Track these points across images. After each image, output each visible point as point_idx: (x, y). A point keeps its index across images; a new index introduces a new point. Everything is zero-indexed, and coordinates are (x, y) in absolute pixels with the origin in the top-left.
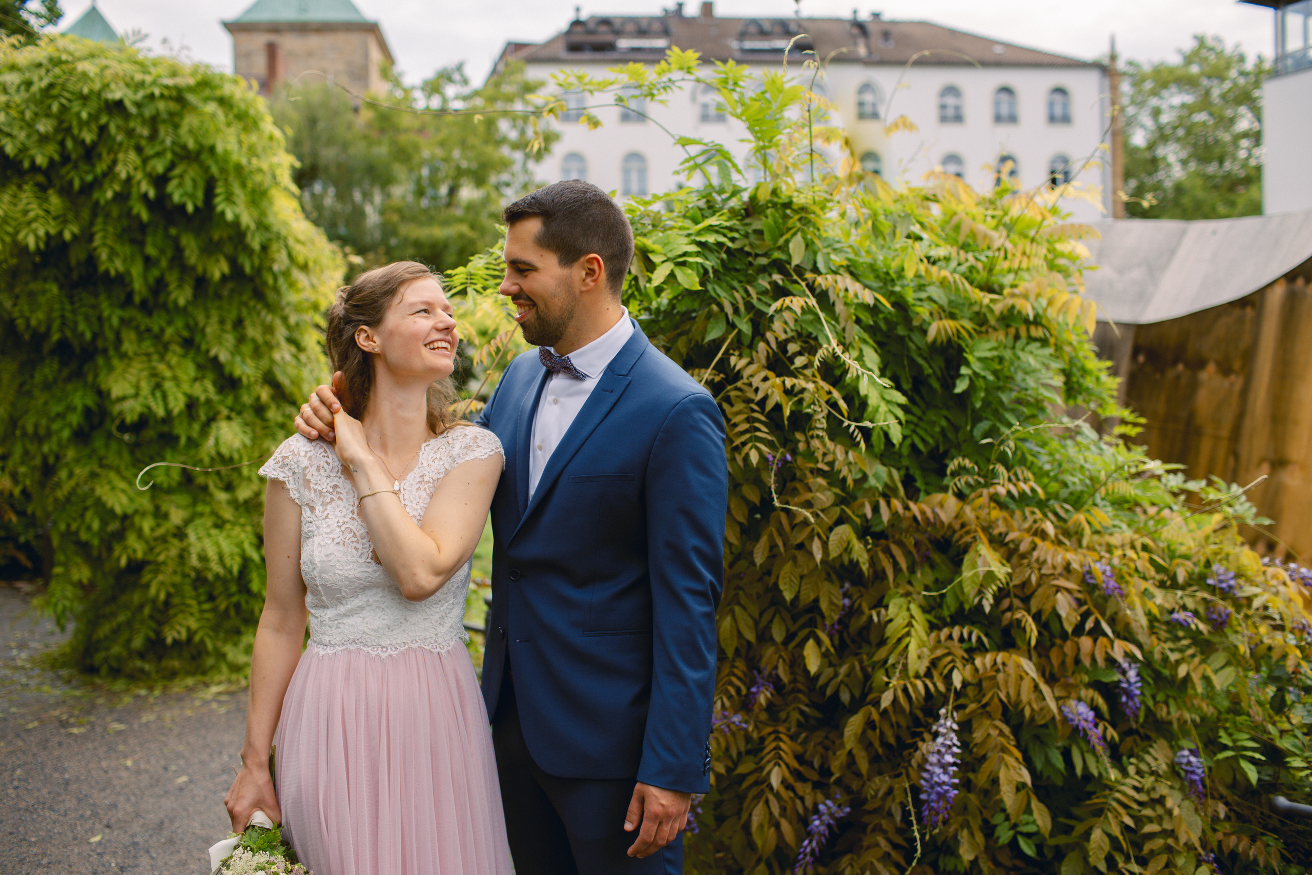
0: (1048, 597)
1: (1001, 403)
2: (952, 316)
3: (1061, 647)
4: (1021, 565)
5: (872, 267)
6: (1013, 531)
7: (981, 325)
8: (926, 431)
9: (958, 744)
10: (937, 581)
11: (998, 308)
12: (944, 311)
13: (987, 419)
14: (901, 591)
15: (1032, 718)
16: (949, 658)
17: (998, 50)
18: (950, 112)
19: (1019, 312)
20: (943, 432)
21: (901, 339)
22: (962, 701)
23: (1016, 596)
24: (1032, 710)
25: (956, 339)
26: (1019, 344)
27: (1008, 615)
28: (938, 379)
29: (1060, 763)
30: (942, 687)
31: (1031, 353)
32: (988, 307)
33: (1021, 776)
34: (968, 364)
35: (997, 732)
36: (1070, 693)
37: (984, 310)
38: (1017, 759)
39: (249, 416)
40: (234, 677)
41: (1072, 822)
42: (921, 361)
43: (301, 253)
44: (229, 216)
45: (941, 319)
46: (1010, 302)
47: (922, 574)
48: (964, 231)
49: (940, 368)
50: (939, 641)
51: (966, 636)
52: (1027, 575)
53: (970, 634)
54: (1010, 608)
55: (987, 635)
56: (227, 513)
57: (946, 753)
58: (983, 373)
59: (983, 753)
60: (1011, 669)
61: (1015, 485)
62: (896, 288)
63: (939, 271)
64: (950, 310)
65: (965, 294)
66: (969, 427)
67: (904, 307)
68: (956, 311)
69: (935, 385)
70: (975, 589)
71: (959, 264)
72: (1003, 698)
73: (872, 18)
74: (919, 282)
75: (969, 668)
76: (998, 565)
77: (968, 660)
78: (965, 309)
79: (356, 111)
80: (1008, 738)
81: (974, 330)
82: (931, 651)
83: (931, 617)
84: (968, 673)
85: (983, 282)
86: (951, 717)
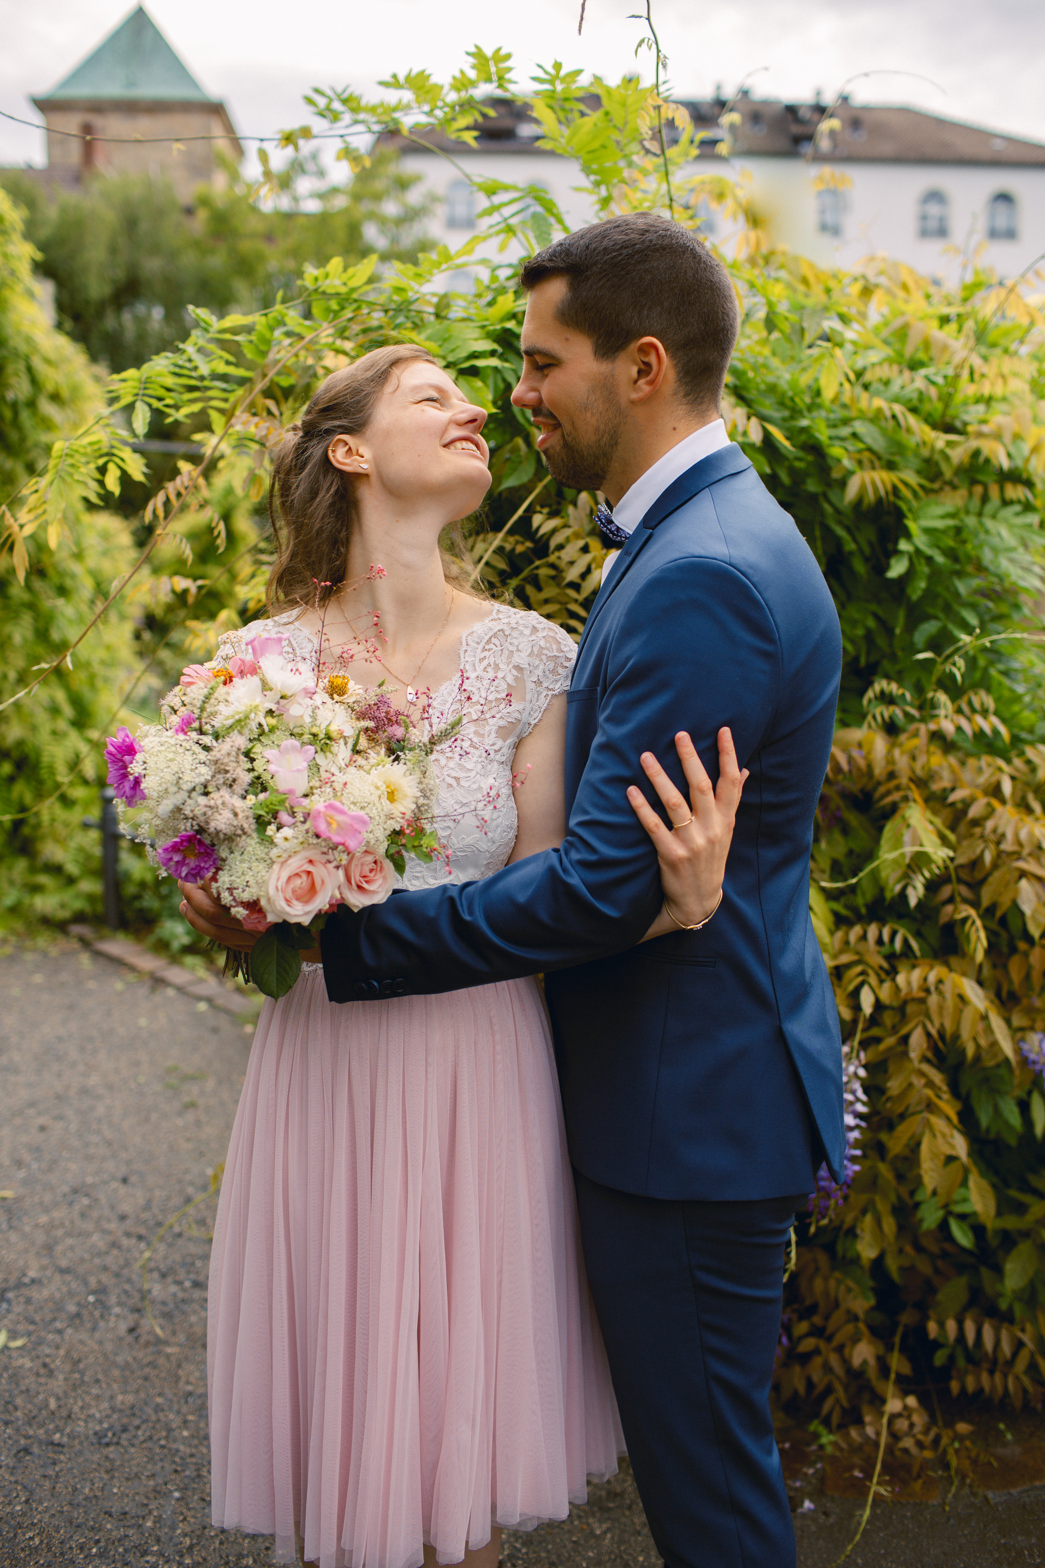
0: (1007, 885)
1: (957, 594)
2: (891, 466)
3: (1026, 955)
4: (971, 835)
5: (772, 389)
6: (962, 787)
7: (932, 480)
9: (864, 1097)
10: (850, 852)
11: (959, 454)
12: (879, 458)
13: (936, 618)
15: (977, 1058)
16: (858, 969)
17: (999, 145)
18: (933, 224)
19: (987, 461)
20: (869, 637)
21: (813, 498)
22: (875, 1032)
23: (960, 881)
24: (978, 1046)
25: (892, 498)
26: (989, 508)
27: (949, 908)
28: (866, 560)
29: (1014, 1118)
31: (1006, 521)
32: (942, 452)
33: (953, 1146)
34: (908, 536)
35: (923, 1081)
36: (1034, 1021)
37: (937, 457)
38: (948, 1119)
41: (1026, 1198)
42: (840, 532)
43: (51, 377)
45: (873, 468)
46: (974, 444)
47: (829, 843)
48: (914, 339)
49: (871, 544)
50: (847, 942)
51: (886, 937)
52: (978, 851)
53: (894, 934)
54: (951, 900)
55: (918, 935)
58: (929, 552)
59: (900, 1109)
60: (947, 988)
61: (969, 719)
62: (804, 423)
63: (871, 398)
64: (886, 456)
65: (909, 430)
66: (898, 631)
67: (815, 449)
68: (897, 459)
69: (860, 567)
70: (899, 873)
71: (903, 387)
72: (934, 1032)
73: (840, 102)
74: (842, 413)
75: (887, 985)
76: (937, 841)
77: (888, 973)
78: (909, 454)
79: (189, 211)
80: (940, 1089)
81: (922, 486)
82: (835, 956)
83: (838, 907)
84: (885, 993)
85: (937, 415)
86: (858, 1056)
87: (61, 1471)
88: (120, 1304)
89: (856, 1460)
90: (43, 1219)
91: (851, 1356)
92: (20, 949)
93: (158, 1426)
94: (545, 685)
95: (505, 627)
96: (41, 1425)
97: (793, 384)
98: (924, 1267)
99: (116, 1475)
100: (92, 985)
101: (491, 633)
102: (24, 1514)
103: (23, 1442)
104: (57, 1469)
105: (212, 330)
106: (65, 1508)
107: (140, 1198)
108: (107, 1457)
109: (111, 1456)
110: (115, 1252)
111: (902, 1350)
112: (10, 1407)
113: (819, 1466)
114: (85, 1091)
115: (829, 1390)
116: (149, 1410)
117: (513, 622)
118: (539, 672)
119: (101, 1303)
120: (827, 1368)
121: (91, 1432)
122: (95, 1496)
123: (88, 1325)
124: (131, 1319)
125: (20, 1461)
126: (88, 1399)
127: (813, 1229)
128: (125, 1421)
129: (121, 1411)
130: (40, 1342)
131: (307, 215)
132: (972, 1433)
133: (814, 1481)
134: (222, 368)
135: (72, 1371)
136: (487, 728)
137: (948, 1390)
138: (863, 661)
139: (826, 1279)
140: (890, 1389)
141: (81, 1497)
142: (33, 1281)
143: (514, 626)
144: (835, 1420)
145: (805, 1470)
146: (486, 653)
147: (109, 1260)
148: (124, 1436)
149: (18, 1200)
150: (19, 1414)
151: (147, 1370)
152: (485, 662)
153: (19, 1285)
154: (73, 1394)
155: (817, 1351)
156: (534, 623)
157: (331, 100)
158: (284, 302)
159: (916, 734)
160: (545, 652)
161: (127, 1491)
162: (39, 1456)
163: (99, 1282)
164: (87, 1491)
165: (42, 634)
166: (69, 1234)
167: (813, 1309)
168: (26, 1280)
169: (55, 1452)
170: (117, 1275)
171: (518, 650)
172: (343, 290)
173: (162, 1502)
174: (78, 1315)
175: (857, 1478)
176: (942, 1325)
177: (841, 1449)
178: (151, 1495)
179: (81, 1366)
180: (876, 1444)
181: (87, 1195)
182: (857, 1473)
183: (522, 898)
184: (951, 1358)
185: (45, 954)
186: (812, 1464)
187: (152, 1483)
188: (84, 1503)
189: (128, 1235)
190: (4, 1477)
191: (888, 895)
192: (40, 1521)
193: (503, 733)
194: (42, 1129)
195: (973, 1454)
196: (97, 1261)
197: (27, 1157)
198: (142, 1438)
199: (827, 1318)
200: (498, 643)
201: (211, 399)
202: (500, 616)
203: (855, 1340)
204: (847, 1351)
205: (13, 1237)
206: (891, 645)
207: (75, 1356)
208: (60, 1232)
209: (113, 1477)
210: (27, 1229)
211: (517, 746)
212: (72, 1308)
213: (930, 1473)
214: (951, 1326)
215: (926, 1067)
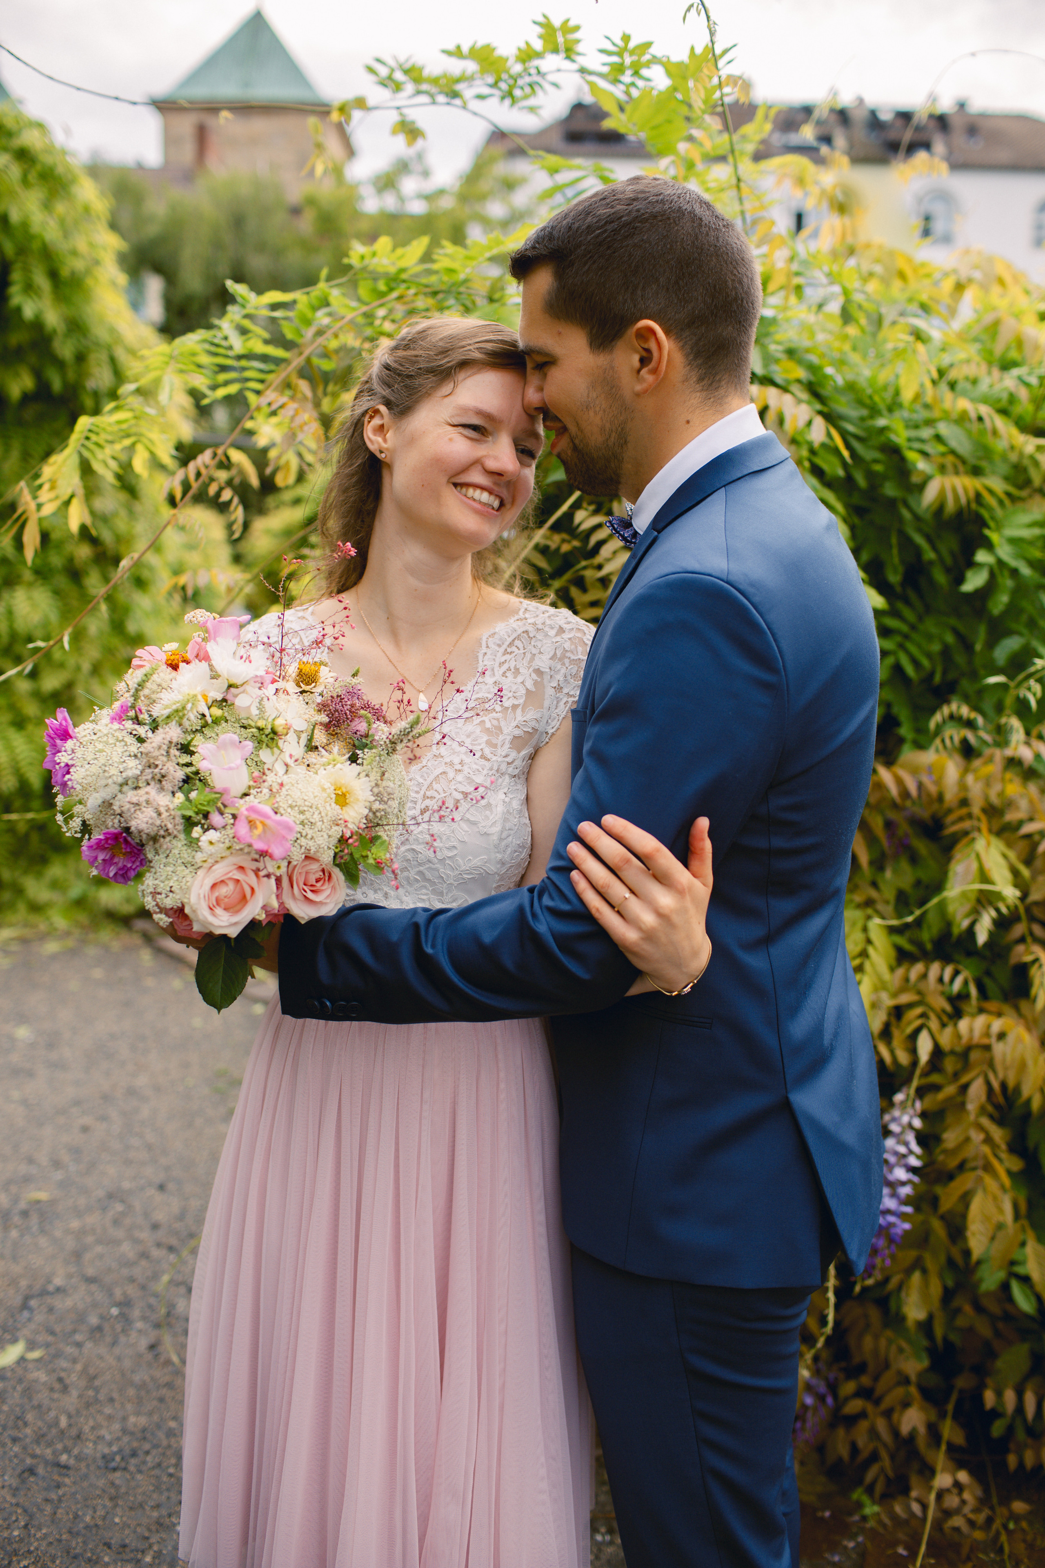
1: (1043, 609)
2: (976, 472)
7: (1020, 487)
8: (919, 646)
9: (917, 1150)
10: (918, 883)
12: (964, 462)
13: (1019, 633)
14: (858, 898)
16: (918, 1011)
20: (946, 653)
21: (892, 504)
22: (935, 1078)
23: (1031, 919)
25: (974, 506)
27: (1021, 948)
28: (944, 568)
30: (904, 1058)
32: (1032, 458)
34: (989, 545)
35: (982, 1136)
37: (1026, 462)
38: (1002, 1184)
39: (62, 581)
40: (34, 918)
42: (919, 540)
44: (28, 312)
45: (957, 473)
47: (895, 871)
48: (1005, 336)
49: (952, 554)
50: (907, 980)
51: (947, 977)
53: (956, 973)
54: (1022, 940)
56: (31, 709)
57: (898, 1164)
58: (1013, 563)
59: (956, 1163)
62: (881, 422)
63: (955, 398)
64: (972, 461)
65: (995, 432)
66: (978, 647)
67: (893, 452)
68: (984, 464)
69: (940, 577)
70: (967, 907)
71: (991, 386)
72: (996, 1085)
73: (956, 109)
74: (925, 414)
75: (949, 1030)
76: (1008, 875)
77: (950, 1017)
78: (997, 458)
79: (296, 211)
80: (998, 1147)
81: (1008, 494)
82: (895, 995)
83: (902, 941)
84: (946, 1039)
85: (1028, 419)
86: (913, 1105)
87: (64, 1495)
88: (144, 1318)
89: (901, 1536)
90: (75, 1224)
91: (899, 1421)
92: (83, 942)
93: (169, 1453)
94: (565, 691)
95: (530, 629)
96: (50, 1444)
97: (872, 382)
98: (984, 1329)
99: (120, 1502)
100: (150, 982)
101: (515, 635)
102: (21, 1540)
103: (29, 1461)
104: (60, 1492)
105: (248, 306)
106: (64, 1537)
107: (175, 1205)
108: (112, 1484)
109: (117, 1482)
110: (144, 1263)
111: (955, 1417)
112: (20, 1423)
113: (860, 1539)
114: (131, 1092)
115: (874, 1457)
116: (161, 1435)
117: (539, 621)
118: (560, 677)
119: (124, 1318)
120: (873, 1433)
121: (99, 1455)
122: (96, 1525)
123: (108, 1339)
124: (153, 1335)
125: (23, 1481)
126: (100, 1418)
127: (858, 1289)
128: (135, 1444)
129: (132, 1434)
130: (58, 1355)
131: (412, 217)
132: (1031, 1513)
133: (854, 1556)
134: (260, 348)
135: (87, 1388)
136: (501, 737)
137: (1005, 1464)
138: (937, 678)
139: (876, 1337)
140: (940, 1459)
141: (81, 1525)
142: (58, 1290)
143: (540, 627)
144: (879, 1488)
145: (845, 1543)
146: (507, 657)
147: (137, 1272)
148: (133, 1461)
149: (53, 1202)
150: (28, 1431)
151: (164, 1391)
152: (506, 666)
153: (44, 1293)
154: (84, 1413)
155: (863, 1415)
156: (562, 622)
157: (392, 70)
158: (329, 279)
159: (991, 760)
160: (568, 654)
161: (129, 1522)
162: (43, 1478)
163: (124, 1294)
164: (88, 1519)
165: (118, 626)
166: (99, 1242)
167: (862, 1368)
168: (51, 1288)
169: (60, 1475)
170: (143, 1287)
171: (540, 653)
172: (392, 270)
173: (164, 1535)
174: (99, 1329)
175: (901, 1555)
176: (999, 1394)
177: (884, 1526)
178: (153, 1528)
179: (97, 1383)
180: (924, 1519)
181: (122, 1201)
182: (901, 1551)
183: (487, 938)
184: (1010, 1429)
185: (106, 948)
186: (853, 1537)
187: (155, 1514)
188: (83, 1532)
189: (159, 1245)
190: (4, 1498)
191: (956, 931)
192: (37, 1549)
193: (517, 742)
194: (85, 1129)
195: (1029, 1538)
196: (125, 1272)
197: (65, 1157)
198: (150, 1465)
199: (876, 1378)
200: (521, 646)
201: (247, 380)
202: (527, 615)
203: (906, 1404)
204: (895, 1416)
205: (43, 1241)
206: (970, 662)
207: (92, 1371)
208: (90, 1239)
209: (116, 1506)
210: (58, 1233)
211: (533, 757)
212: (94, 1320)
213: (981, 1556)
214: (1010, 1396)
215: (985, 1121)
